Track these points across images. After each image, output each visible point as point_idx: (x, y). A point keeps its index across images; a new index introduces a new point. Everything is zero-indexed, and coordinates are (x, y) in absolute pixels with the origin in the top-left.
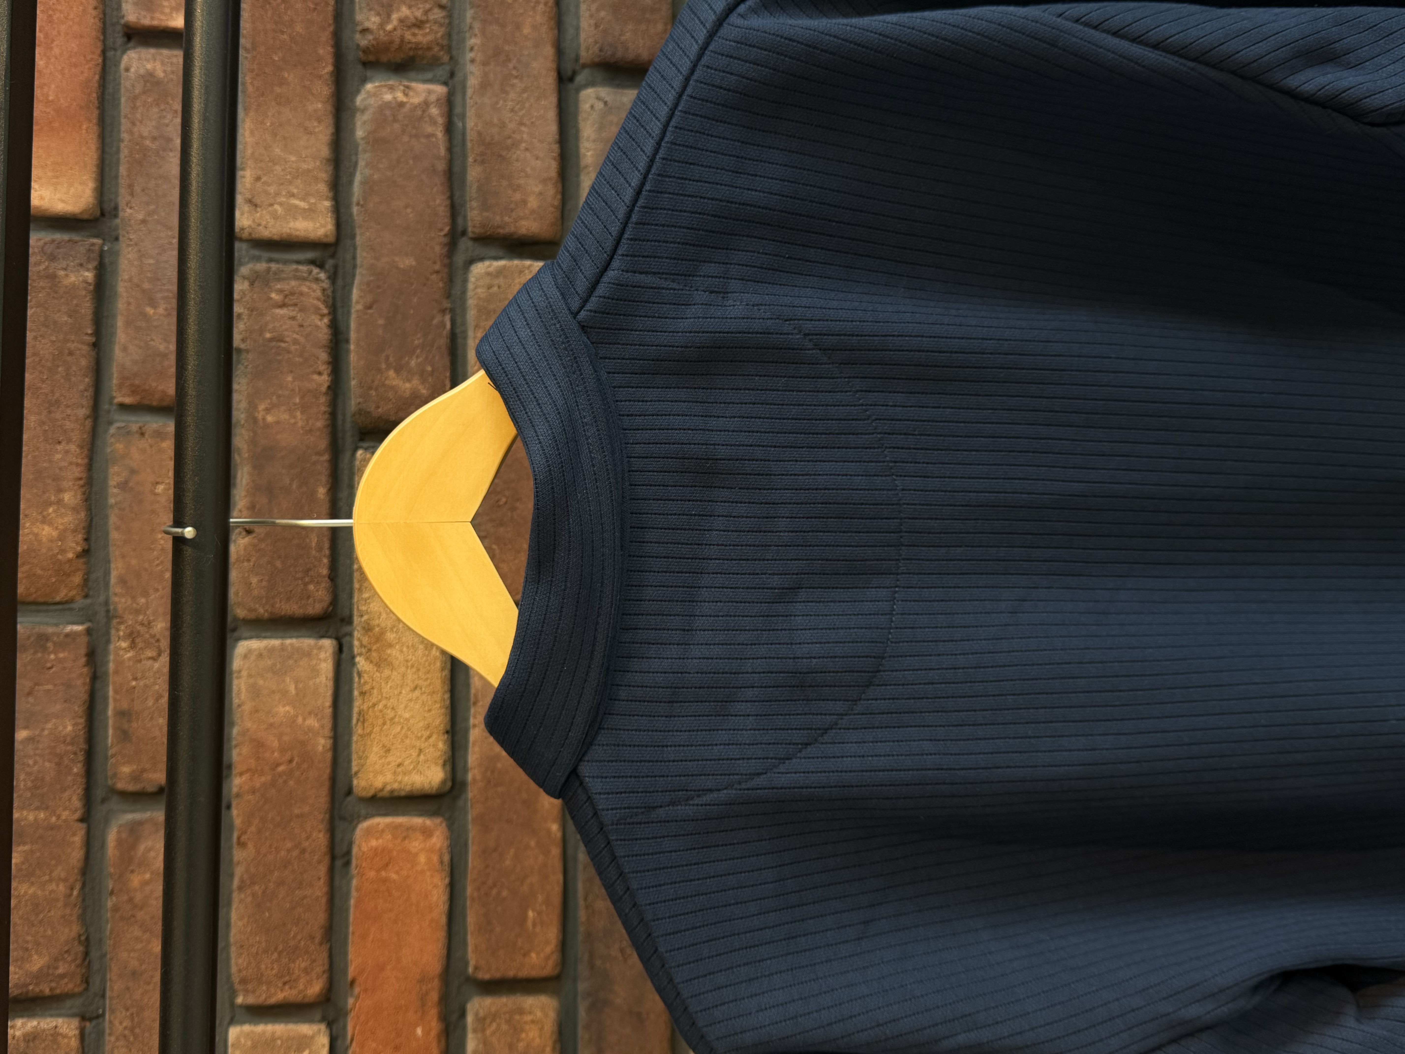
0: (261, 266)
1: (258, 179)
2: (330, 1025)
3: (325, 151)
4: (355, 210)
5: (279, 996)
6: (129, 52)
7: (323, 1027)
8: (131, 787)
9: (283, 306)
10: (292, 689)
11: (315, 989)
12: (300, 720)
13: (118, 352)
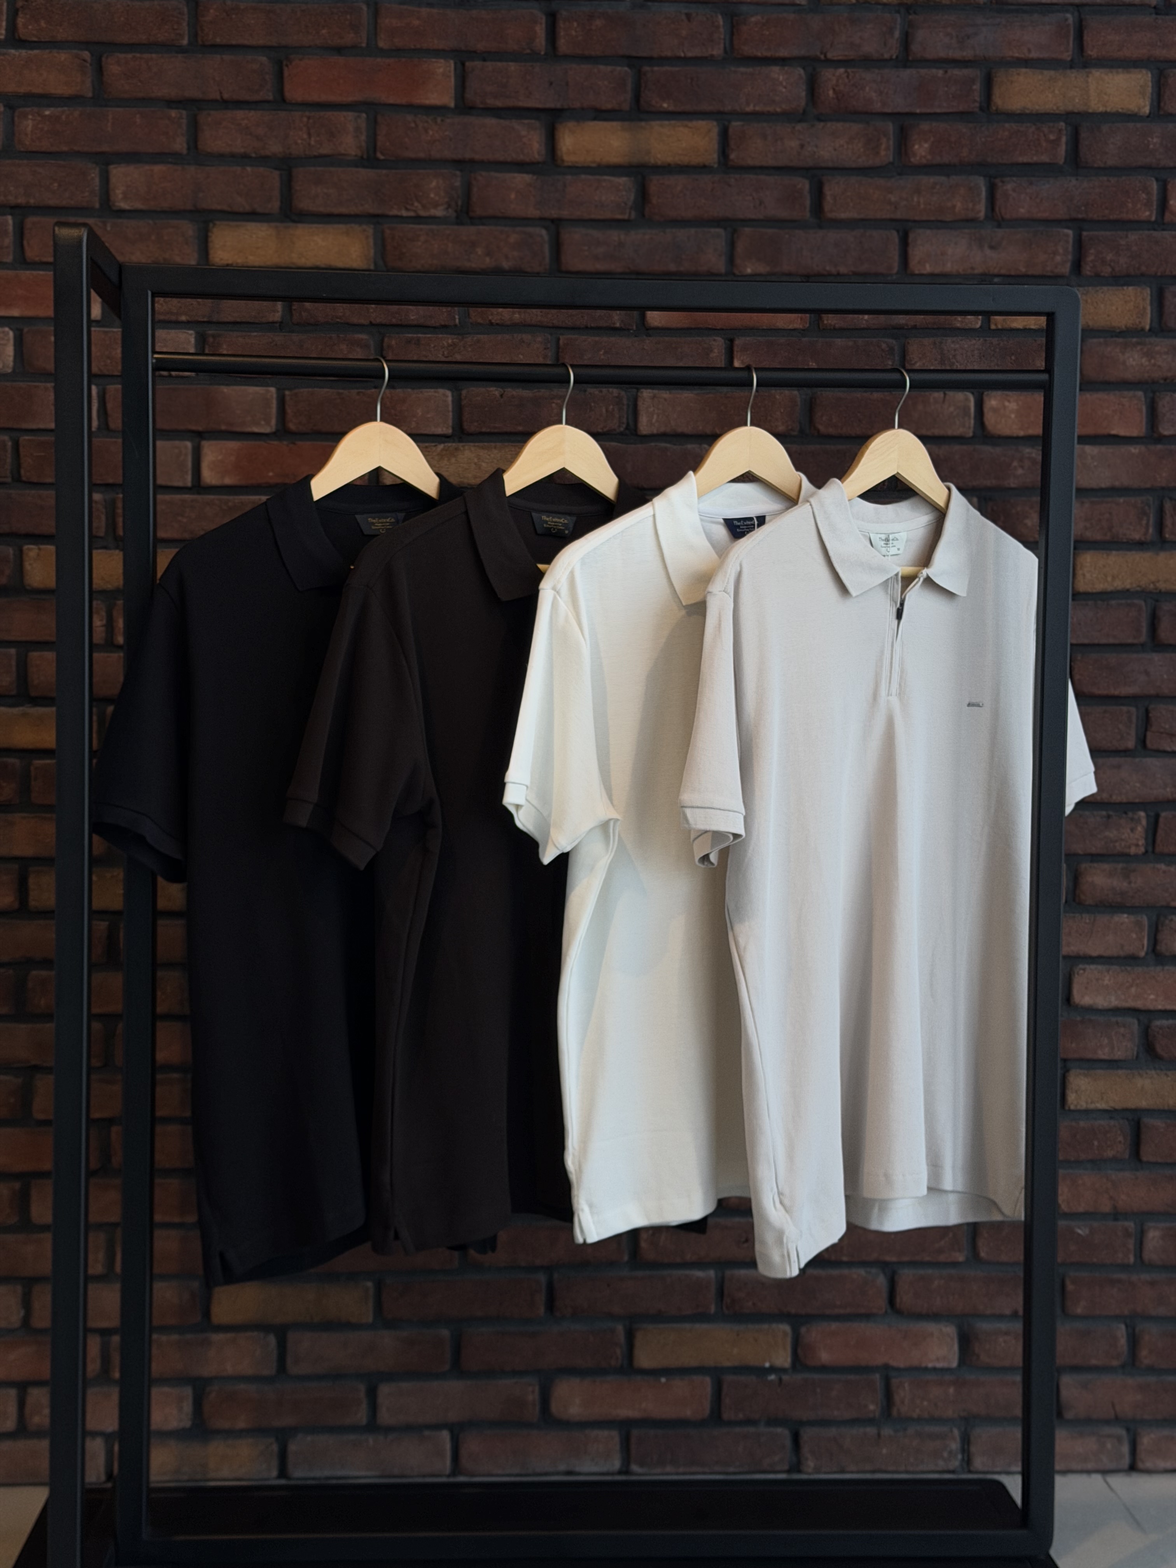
0: (625, 402)
1: (665, 400)
2: (274, 433)
3: (679, 430)
4: (653, 444)
5: (289, 410)
6: (723, 341)
7: (274, 430)
8: (385, 345)
9: (607, 411)
10: (429, 416)
11: (292, 426)
12: (415, 419)
13: (583, 337)
